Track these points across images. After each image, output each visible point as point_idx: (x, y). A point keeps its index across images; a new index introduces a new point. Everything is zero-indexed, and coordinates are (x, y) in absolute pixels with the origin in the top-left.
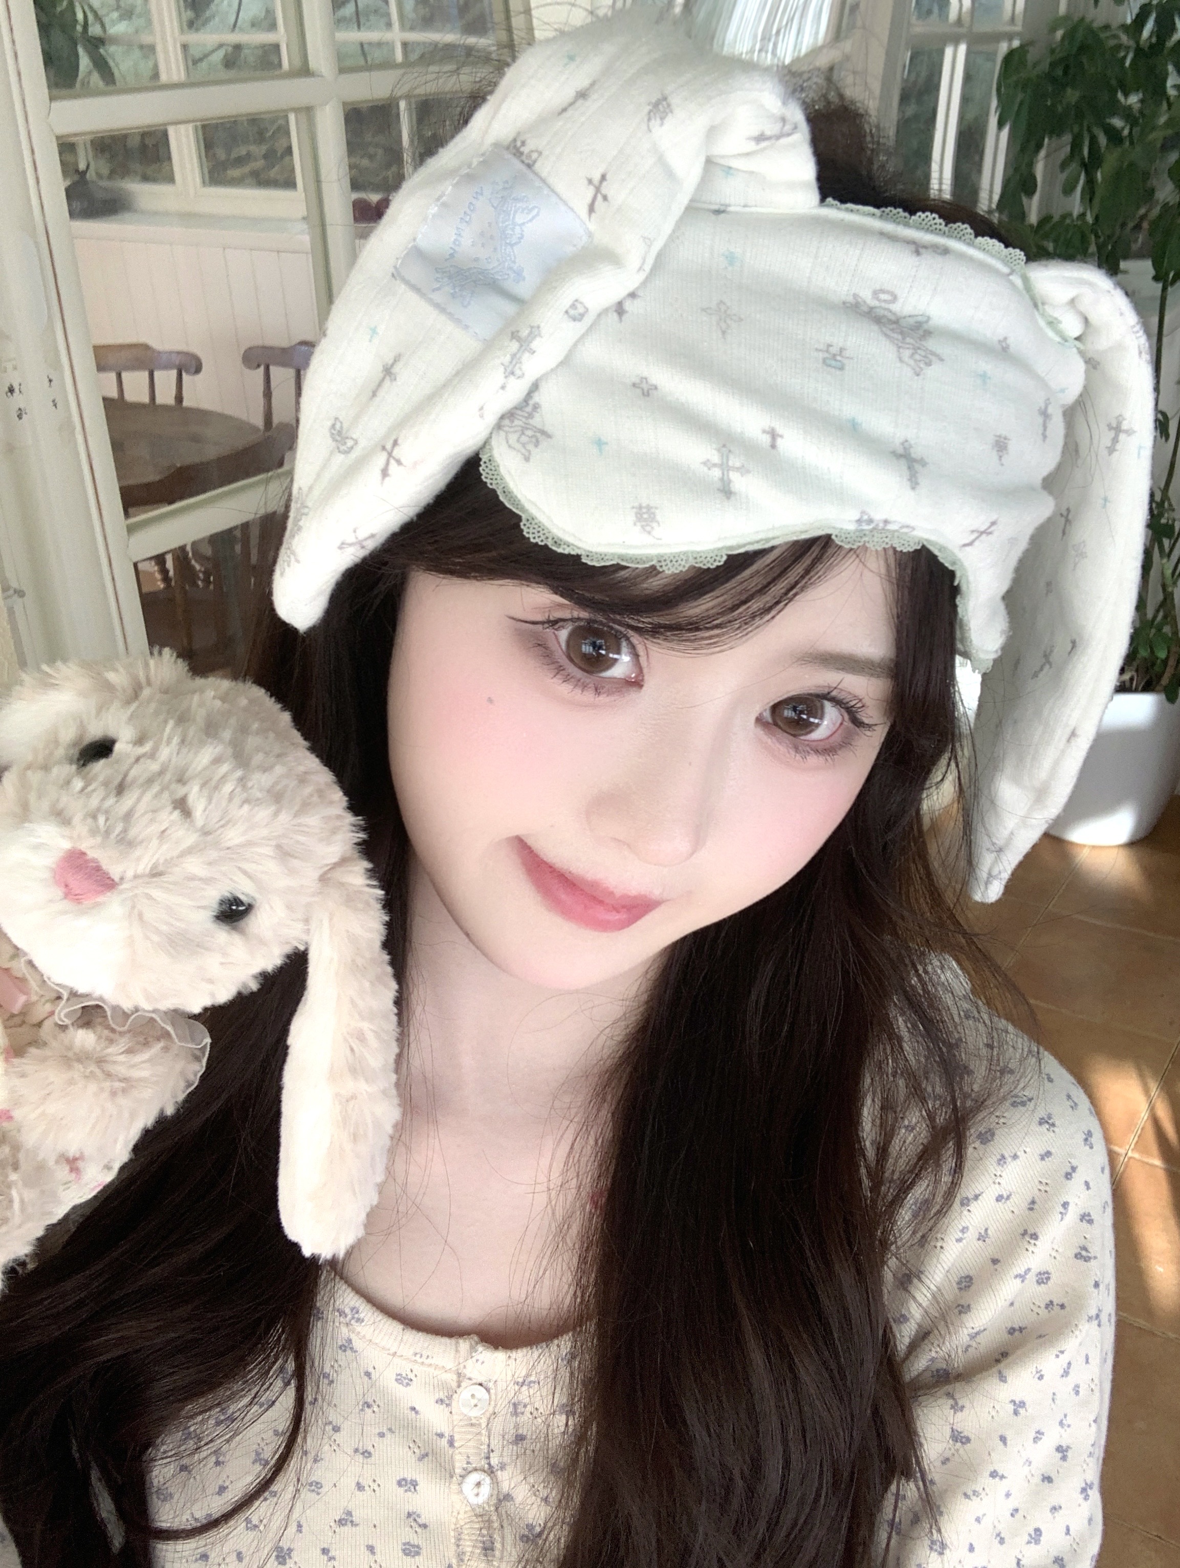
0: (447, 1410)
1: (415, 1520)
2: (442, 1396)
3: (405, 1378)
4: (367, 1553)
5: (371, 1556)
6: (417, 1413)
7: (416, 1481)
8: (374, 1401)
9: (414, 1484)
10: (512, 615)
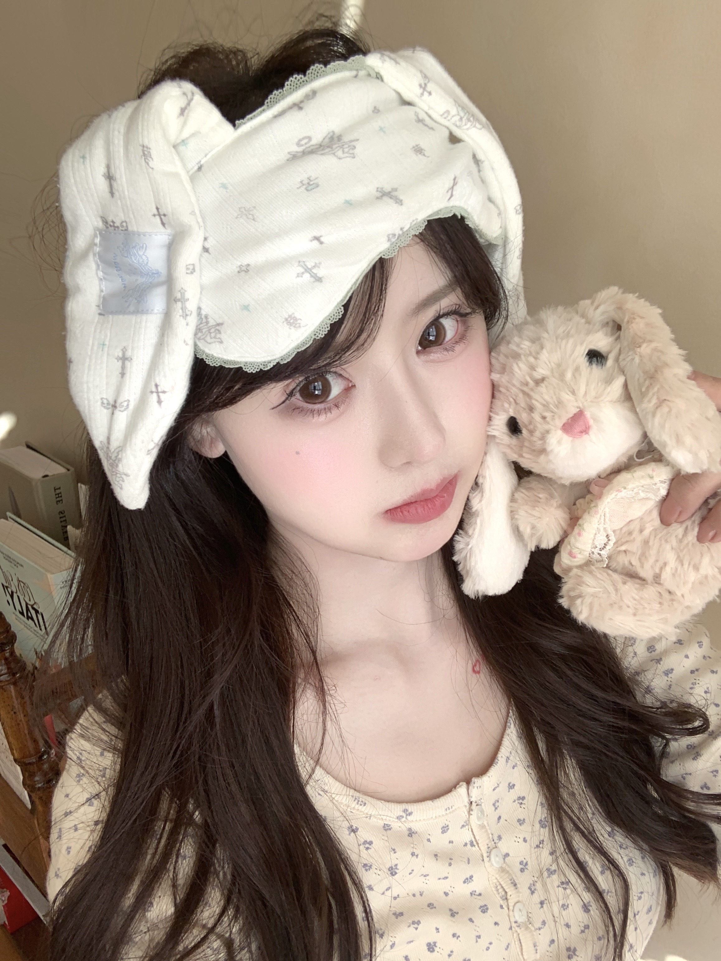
10: (272, 407)
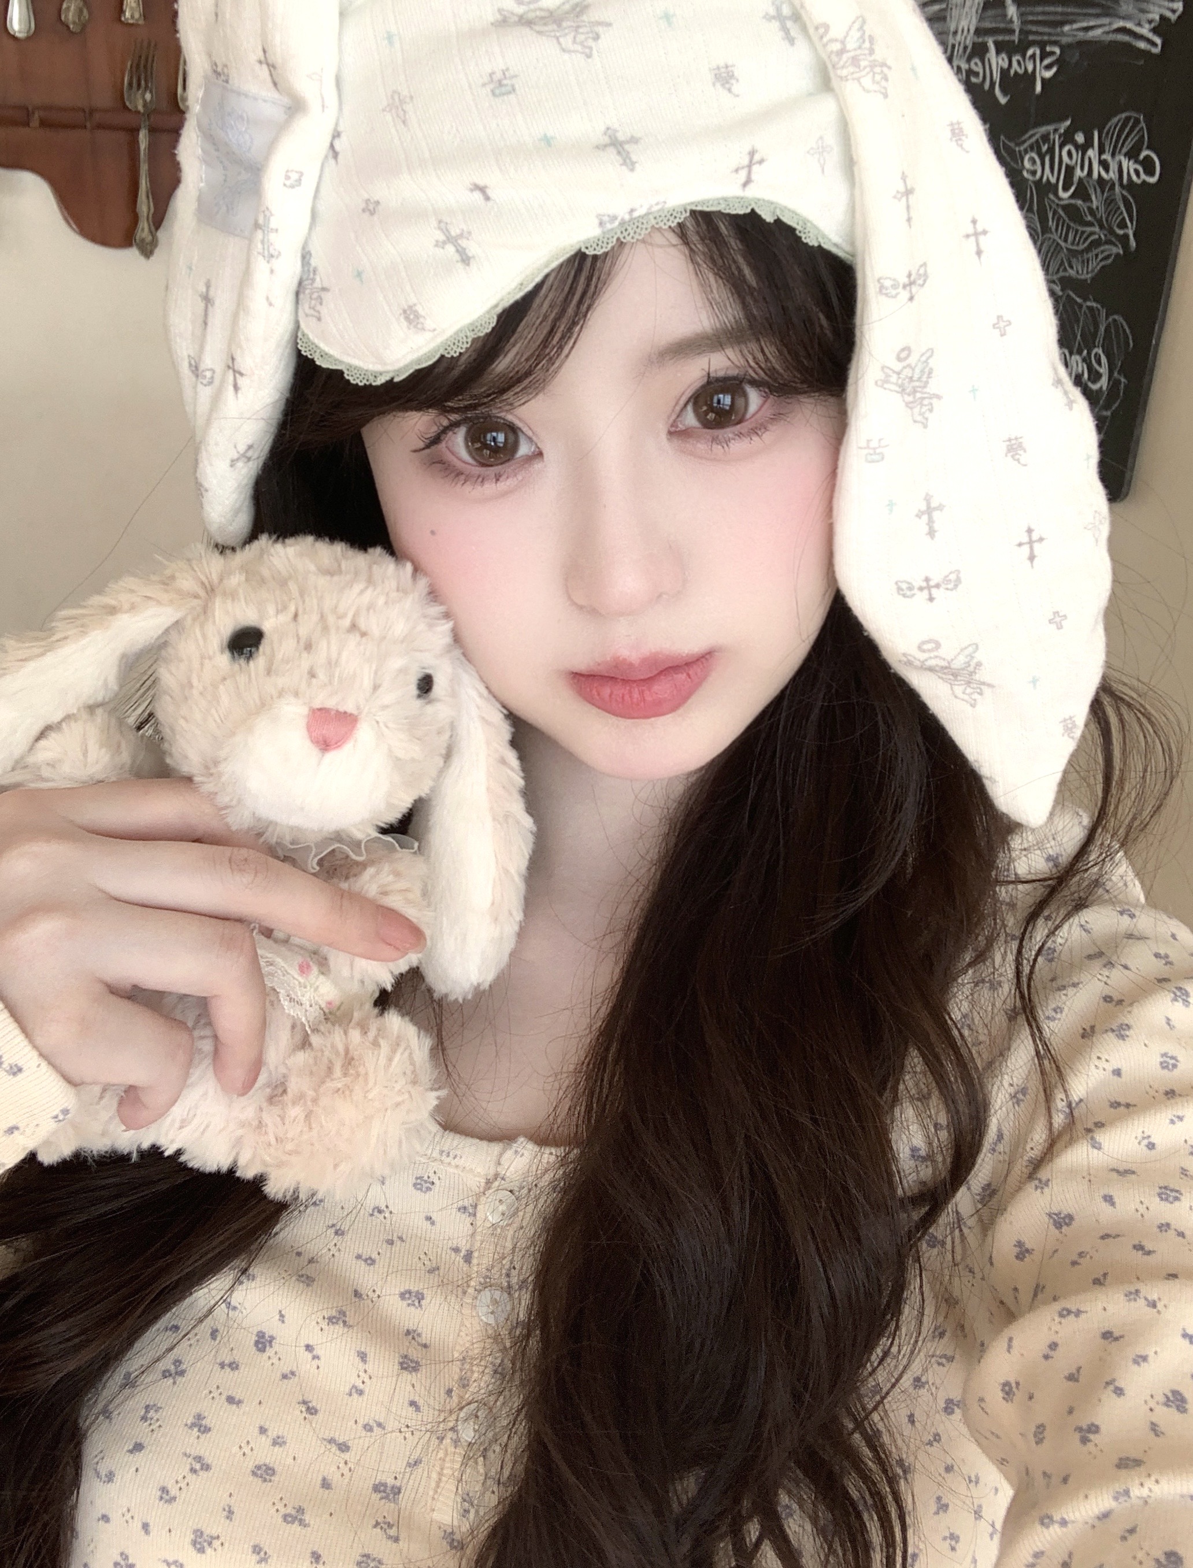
0: (469, 1220)
1: (413, 1338)
2: (466, 1203)
3: (426, 1182)
4: (358, 1359)
5: (361, 1364)
6: (433, 1223)
7: (422, 1294)
8: (387, 1207)
9: (420, 1297)
10: (414, 448)
